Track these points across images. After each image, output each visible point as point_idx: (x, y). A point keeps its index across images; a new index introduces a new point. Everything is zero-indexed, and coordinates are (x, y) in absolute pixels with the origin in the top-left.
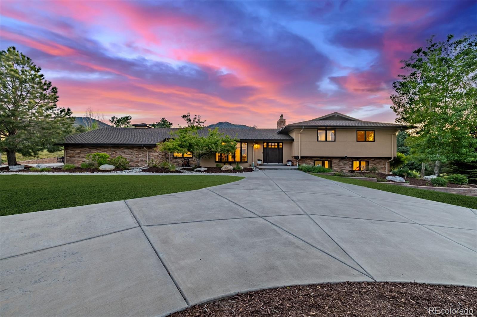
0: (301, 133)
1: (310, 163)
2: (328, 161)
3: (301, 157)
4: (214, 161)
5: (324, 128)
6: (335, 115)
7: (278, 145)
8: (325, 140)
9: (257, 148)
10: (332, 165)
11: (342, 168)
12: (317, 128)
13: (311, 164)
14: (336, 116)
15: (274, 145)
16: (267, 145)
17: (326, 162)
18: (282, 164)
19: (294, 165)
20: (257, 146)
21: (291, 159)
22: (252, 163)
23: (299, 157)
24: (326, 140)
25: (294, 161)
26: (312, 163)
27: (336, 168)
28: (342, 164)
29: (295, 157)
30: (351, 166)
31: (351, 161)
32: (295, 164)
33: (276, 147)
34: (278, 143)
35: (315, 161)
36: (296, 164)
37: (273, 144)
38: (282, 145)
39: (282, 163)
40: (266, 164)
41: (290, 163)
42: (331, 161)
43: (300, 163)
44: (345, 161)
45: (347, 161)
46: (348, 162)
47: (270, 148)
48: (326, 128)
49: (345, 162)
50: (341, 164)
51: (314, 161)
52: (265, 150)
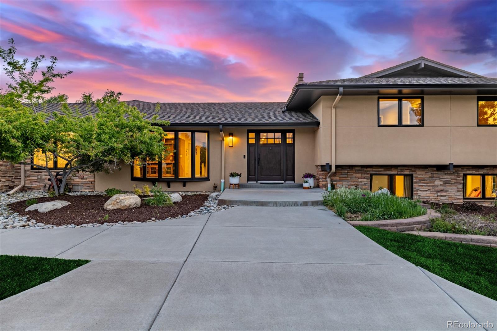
0: (336, 107)
1: (360, 180)
2: (405, 175)
3: (337, 167)
4: (130, 178)
5: (395, 91)
6: (419, 64)
7: (284, 138)
8: (396, 123)
9: (231, 145)
10: (415, 185)
11: (438, 192)
12: (378, 93)
13: (361, 182)
14: (423, 66)
15: (274, 138)
16: (258, 138)
17: (397, 177)
18: (293, 182)
19: (320, 185)
20: (230, 140)
21: (314, 172)
22: (221, 182)
23: (331, 166)
24: (400, 124)
25: (320, 177)
26: (365, 181)
27: (424, 193)
28: (438, 182)
29: (322, 166)
30: (461, 186)
31: (462, 175)
32: (322, 183)
33: (278, 141)
34: (284, 133)
35: (372, 175)
36: (324, 183)
37: (271, 135)
38: (294, 138)
39: (293, 180)
40: (255, 182)
41: (311, 182)
42: (411, 176)
43: (335, 181)
44: (446, 174)
45: (450, 174)
46: (453, 177)
47: (264, 145)
48: (400, 92)
49: (447, 178)
50: (436, 183)
51: (369, 176)
52: (252, 149)
